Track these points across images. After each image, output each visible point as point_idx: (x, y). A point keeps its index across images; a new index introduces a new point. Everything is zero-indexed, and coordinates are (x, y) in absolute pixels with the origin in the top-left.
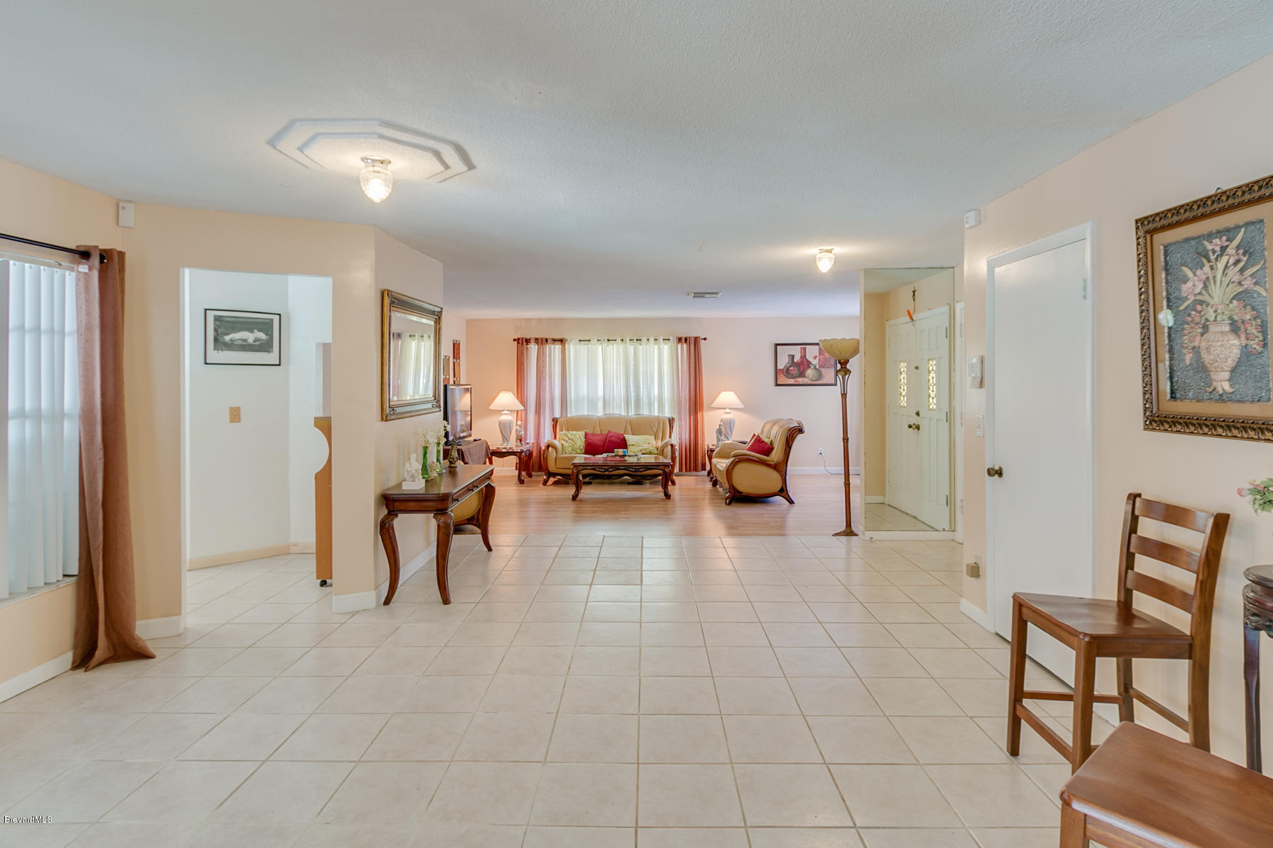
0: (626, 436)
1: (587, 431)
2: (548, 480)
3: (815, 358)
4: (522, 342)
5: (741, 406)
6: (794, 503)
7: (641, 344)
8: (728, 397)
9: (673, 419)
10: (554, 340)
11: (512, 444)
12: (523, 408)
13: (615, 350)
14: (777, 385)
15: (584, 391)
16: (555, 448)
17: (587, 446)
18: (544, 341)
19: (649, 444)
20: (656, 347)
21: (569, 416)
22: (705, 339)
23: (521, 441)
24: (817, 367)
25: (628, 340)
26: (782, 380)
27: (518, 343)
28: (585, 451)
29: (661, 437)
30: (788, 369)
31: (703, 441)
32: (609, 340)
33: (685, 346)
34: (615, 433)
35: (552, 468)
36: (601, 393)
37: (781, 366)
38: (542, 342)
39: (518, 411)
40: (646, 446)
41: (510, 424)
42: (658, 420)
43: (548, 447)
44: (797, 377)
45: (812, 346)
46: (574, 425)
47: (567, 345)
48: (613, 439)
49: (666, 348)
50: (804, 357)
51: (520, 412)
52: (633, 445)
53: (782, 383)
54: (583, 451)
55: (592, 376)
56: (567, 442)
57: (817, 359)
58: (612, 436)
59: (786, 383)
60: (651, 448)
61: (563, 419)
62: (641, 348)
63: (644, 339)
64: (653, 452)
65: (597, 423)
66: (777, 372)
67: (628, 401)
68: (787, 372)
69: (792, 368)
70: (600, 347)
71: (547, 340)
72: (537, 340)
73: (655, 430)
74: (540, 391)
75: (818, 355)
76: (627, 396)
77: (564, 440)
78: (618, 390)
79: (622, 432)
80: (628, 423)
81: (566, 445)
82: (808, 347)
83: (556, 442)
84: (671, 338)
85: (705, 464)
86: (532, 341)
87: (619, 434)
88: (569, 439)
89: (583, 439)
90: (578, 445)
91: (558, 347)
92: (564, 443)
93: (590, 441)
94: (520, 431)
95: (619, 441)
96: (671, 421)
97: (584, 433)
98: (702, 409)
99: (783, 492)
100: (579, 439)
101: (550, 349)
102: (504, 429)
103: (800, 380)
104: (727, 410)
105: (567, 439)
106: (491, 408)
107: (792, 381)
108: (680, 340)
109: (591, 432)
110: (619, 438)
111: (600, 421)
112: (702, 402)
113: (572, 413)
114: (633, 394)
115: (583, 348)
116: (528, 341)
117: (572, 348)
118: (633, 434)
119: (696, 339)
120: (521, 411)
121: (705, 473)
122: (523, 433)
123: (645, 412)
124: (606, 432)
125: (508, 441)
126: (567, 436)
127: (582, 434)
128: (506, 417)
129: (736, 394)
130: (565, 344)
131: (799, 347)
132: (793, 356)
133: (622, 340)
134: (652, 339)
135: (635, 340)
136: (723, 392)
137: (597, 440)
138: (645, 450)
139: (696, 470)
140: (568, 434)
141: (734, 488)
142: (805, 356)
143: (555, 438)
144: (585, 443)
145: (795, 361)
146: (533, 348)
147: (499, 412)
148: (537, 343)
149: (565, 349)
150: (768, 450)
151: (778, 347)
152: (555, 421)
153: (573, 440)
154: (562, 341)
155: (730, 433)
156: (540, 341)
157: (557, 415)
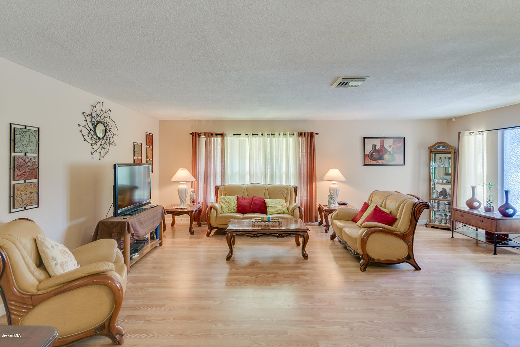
0: (265, 199)
1: (238, 196)
2: (211, 232)
3: (390, 147)
4: (196, 136)
5: (344, 179)
6: (420, 269)
7: (274, 137)
8: (334, 173)
9: (297, 187)
10: (217, 134)
11: (187, 206)
12: (195, 180)
13: (257, 141)
14: (364, 164)
15: (236, 169)
16: (215, 209)
17: (238, 207)
18: (210, 134)
19: (282, 205)
20: (284, 139)
21: (226, 184)
22: (317, 134)
23: (193, 202)
24: (392, 153)
25: (266, 134)
26: (368, 161)
27: (193, 136)
28: (237, 210)
29: (289, 200)
30: (372, 154)
31: (316, 202)
32: (253, 134)
33: (304, 139)
34: (258, 198)
35: (213, 224)
36: (247, 170)
37: (367, 152)
38: (209, 135)
39: (192, 182)
40: (280, 207)
41: (185, 191)
42: (287, 188)
43: (211, 208)
44: (378, 159)
45: (388, 139)
46: (230, 191)
47: (225, 138)
48: (256, 202)
49: (291, 140)
50: (382, 146)
51: (193, 183)
52: (271, 207)
53: (368, 163)
54: (236, 210)
55: (242, 158)
56: (224, 204)
57: (392, 147)
58: (256, 200)
59: (370, 163)
60: (284, 209)
61: (222, 187)
62: (275, 140)
63: (277, 134)
64: (285, 212)
65: (245, 189)
66: (364, 156)
67: (266, 174)
68: (371, 156)
69: (375, 153)
70: (247, 139)
71: (212, 134)
72: (205, 134)
73: (285, 195)
74: (207, 168)
75: (392, 145)
76: (265, 172)
77: (222, 202)
78: (259, 168)
79: (262, 196)
80: (267, 191)
81: (224, 206)
82: (385, 139)
83: (217, 205)
84: (295, 133)
85: (317, 217)
86: (202, 134)
87: (261, 198)
88: (226, 202)
89: (236, 202)
90: (232, 207)
91: (219, 139)
92: (222, 205)
93: (241, 203)
94: (193, 195)
95: (261, 203)
96: (295, 188)
97: (236, 197)
98: (315, 181)
99: (410, 258)
100: (232, 201)
101: (214, 140)
102: (181, 194)
103: (380, 162)
104: (334, 182)
105: (224, 202)
106: (173, 179)
107: (374, 162)
108: (301, 134)
109: (241, 196)
110: (261, 201)
111: (248, 189)
112: (316, 176)
113: (229, 182)
114: (269, 170)
115: (236, 139)
116: (199, 135)
117: (229, 139)
118: (270, 198)
119: (312, 134)
120: (195, 181)
121: (317, 223)
122: (195, 197)
123: (277, 182)
124: (251, 197)
125: (184, 202)
126: (225, 199)
127: (235, 198)
128: (182, 186)
129: (339, 170)
130: (224, 137)
131: (379, 139)
132: (375, 146)
133: (262, 134)
134: (282, 134)
135: (271, 134)
136: (331, 169)
137: (245, 202)
138: (280, 210)
139: (311, 221)
140: (226, 198)
141: (368, 255)
142: (384, 146)
143: (217, 202)
144: (237, 205)
145: (377, 148)
146: (203, 139)
147: (178, 183)
148: (206, 136)
149: (224, 140)
150: (390, 219)
151: (366, 140)
152: (217, 188)
153: (229, 203)
154: (222, 135)
155: (336, 198)
156: (207, 135)
157: (219, 184)
